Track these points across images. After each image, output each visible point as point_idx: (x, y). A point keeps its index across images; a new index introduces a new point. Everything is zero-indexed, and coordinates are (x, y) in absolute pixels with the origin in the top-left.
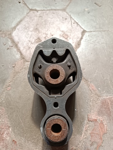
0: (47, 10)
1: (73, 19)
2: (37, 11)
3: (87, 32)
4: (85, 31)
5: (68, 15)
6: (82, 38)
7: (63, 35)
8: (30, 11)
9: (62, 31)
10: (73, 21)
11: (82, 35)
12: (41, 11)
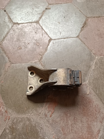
0: (26, 23)
1: (44, 30)
2: (19, 24)
3: (52, 40)
4: (51, 39)
5: (40, 27)
6: (48, 45)
7: (36, 43)
8: (14, 25)
9: (36, 40)
10: (43, 31)
11: (49, 42)
12: (22, 24)
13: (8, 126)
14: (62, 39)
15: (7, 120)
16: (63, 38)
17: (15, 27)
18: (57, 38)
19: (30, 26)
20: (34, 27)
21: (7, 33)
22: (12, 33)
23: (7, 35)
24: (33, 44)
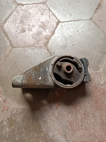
0: (31, 4)
1: (51, 11)
2: (23, 5)
3: (61, 22)
5: (47, 8)
6: (56, 28)
7: (42, 25)
8: (17, 6)
9: (42, 23)
10: (51, 13)
11: (56, 25)
12: (26, 5)
13: (6, 117)
14: (72, 21)
15: (5, 111)
16: (74, 20)
17: (19, 8)
18: (67, 21)
19: (36, 7)
20: (40, 8)
21: (10, 15)
22: (15, 15)
23: (9, 16)
24: (39, 27)
